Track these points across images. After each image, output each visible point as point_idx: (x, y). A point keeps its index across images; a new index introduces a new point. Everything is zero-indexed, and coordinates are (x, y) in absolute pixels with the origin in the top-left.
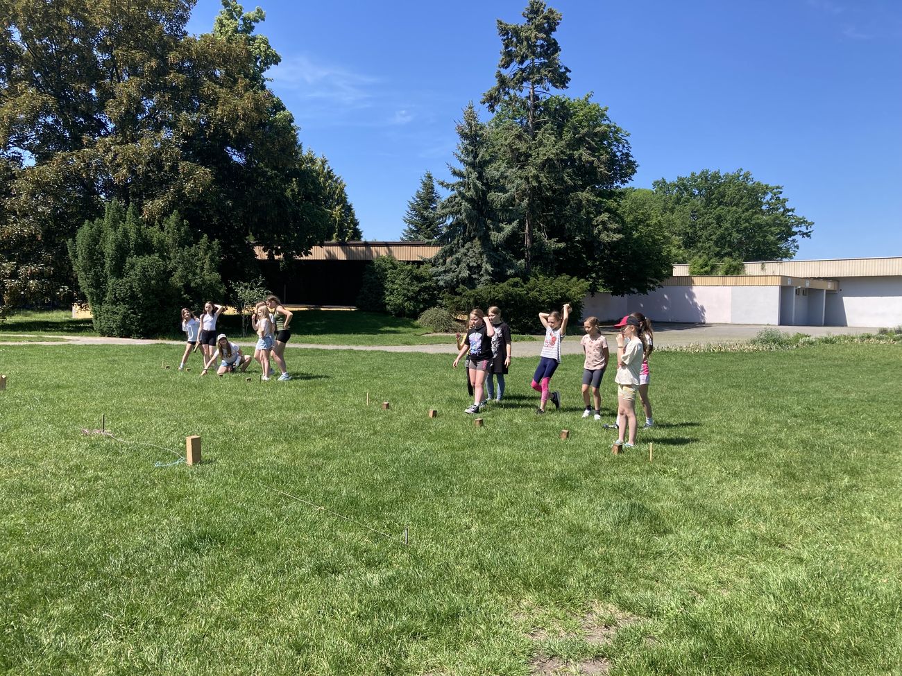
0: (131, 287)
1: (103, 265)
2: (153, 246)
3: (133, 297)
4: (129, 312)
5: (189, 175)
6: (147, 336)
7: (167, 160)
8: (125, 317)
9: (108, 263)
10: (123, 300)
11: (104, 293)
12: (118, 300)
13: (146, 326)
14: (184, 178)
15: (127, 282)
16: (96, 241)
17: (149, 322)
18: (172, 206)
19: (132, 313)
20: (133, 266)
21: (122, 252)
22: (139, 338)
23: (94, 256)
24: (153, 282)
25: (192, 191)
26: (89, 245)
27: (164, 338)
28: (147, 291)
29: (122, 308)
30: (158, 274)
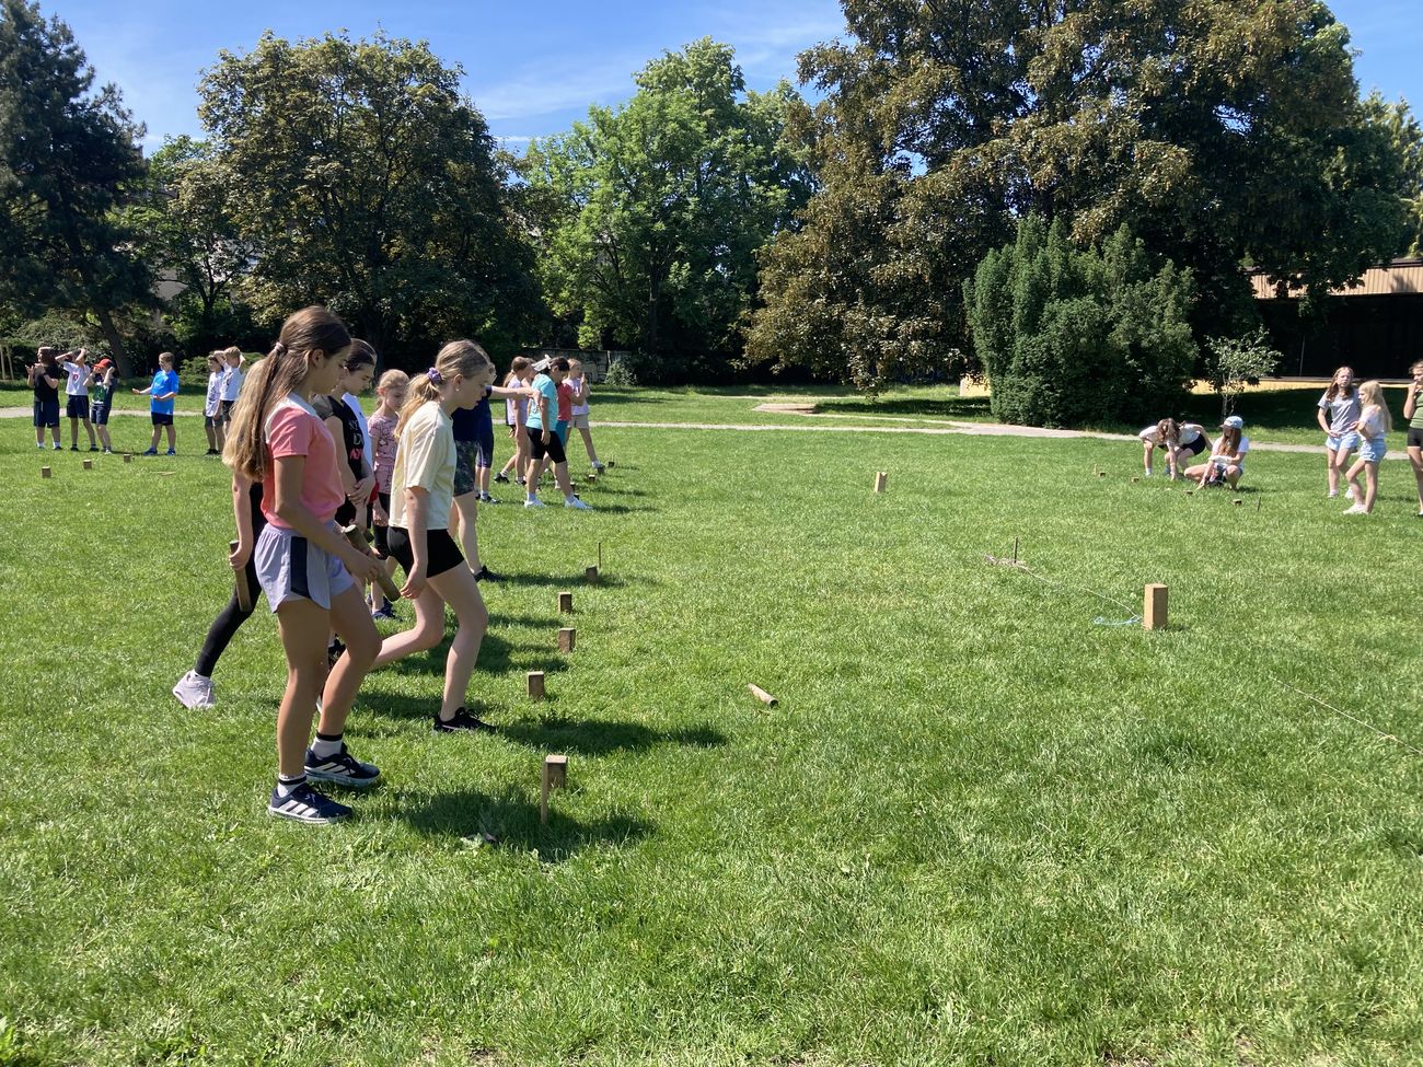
0: (1049, 349)
1: (1009, 316)
2: (1085, 283)
3: (1051, 363)
4: (1043, 387)
5: (1149, 163)
6: (1068, 423)
7: (1116, 142)
8: (1038, 394)
9: (1017, 312)
10: (1036, 369)
11: (1009, 358)
12: (1028, 369)
13: (1067, 408)
14: (1141, 169)
15: (1044, 341)
16: (1002, 279)
17: (1071, 402)
18: (1121, 214)
19: (1047, 388)
20: (1053, 316)
21: (1039, 294)
22: (1055, 427)
23: (999, 302)
24: (1083, 340)
25: (1154, 189)
26: (992, 286)
27: (1093, 429)
28: (1073, 354)
29: (1033, 382)
30: (1090, 328)
